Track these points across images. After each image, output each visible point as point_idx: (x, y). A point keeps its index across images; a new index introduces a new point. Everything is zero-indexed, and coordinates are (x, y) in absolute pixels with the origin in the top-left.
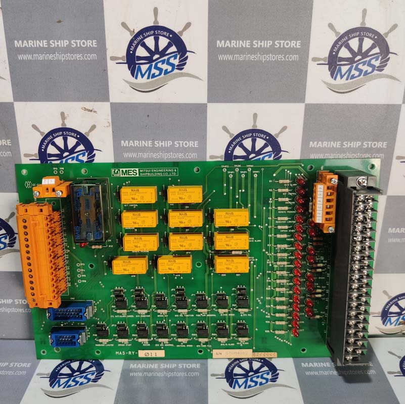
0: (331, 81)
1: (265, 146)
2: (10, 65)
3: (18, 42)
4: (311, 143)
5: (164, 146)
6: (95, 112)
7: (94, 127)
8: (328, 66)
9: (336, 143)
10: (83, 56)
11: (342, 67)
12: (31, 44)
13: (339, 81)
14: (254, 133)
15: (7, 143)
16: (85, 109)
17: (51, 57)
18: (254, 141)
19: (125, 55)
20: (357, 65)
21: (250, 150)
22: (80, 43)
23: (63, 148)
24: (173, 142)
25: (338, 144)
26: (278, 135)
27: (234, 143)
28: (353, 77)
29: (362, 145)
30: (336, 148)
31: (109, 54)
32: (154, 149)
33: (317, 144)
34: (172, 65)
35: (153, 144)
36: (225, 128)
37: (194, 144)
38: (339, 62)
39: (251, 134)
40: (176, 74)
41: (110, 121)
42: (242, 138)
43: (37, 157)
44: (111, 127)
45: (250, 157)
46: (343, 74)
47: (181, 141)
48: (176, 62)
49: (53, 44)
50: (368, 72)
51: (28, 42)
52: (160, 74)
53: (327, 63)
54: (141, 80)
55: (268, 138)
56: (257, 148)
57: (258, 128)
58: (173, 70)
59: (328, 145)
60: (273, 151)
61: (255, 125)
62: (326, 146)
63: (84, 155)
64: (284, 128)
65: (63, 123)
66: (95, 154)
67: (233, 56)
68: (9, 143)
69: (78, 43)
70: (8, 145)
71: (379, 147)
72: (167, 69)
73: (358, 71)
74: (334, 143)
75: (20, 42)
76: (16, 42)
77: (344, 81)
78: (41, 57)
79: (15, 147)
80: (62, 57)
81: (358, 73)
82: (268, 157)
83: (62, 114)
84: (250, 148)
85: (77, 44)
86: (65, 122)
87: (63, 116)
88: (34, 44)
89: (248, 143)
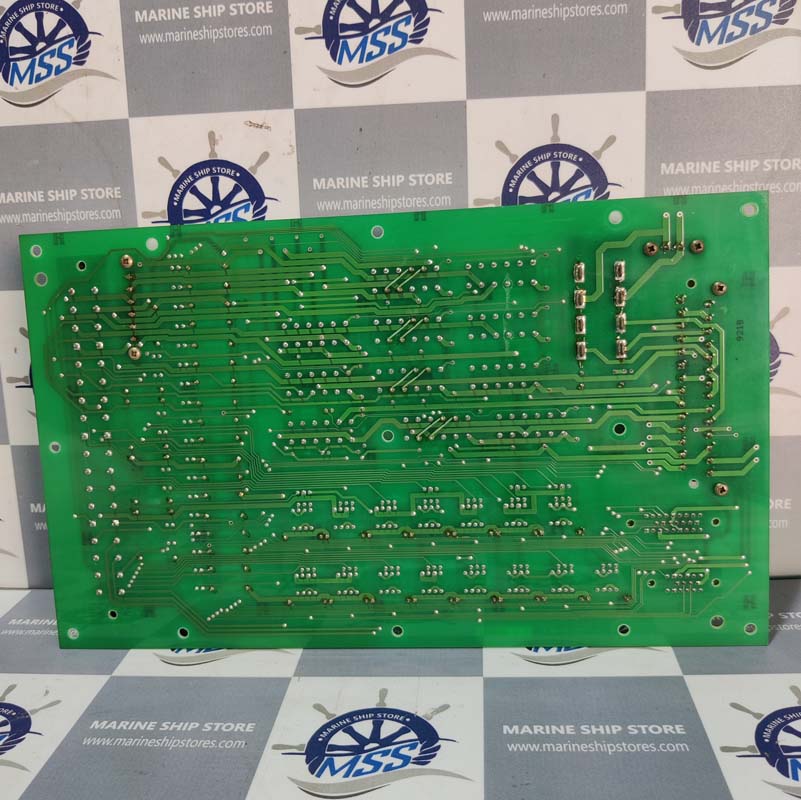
0: (691, 47)
1: (577, 176)
2: (125, 54)
3: (141, 13)
4: (663, 165)
5: (389, 184)
6: (267, 128)
7: (265, 156)
8: (682, 20)
9: (710, 163)
10: (249, 30)
11: (709, 21)
12: (162, 14)
13: (705, 46)
14: (555, 151)
15: (113, 194)
16: (251, 124)
17: (194, 35)
18: (556, 168)
19: (320, 23)
20: (737, 16)
21: (550, 186)
22: (244, 7)
23: (211, 199)
24: (407, 177)
25: (715, 167)
26: (599, 153)
27: (519, 173)
28: (731, 38)
29: (762, 165)
30: (712, 173)
31: (293, 24)
32: (371, 192)
33: (675, 168)
34: (403, 36)
35: (370, 182)
36: (500, 145)
37: (444, 178)
38: (702, 12)
39: (549, 155)
40: (410, 50)
41: (294, 144)
42: (533, 162)
43: (164, 217)
44: (295, 156)
45: (551, 198)
46: (712, 33)
47: (421, 172)
48: (409, 30)
49: (199, 13)
50: (759, 26)
51: (157, 13)
52: (382, 52)
53: (680, 15)
54: (348, 66)
55: (581, 159)
56: (562, 181)
57: (562, 142)
58: (403, 44)
59: (695, 168)
60: (593, 185)
61: (555, 136)
62: (693, 172)
63: (247, 210)
64: (611, 140)
65: (213, 152)
66: (266, 207)
67: (510, 13)
68: (116, 192)
69: (241, 9)
70: (116, 197)
71: (794, 168)
72: (393, 44)
73: (739, 26)
74: (707, 164)
75: (145, 13)
76: (137, 13)
77: (714, 45)
78: (178, 37)
79: (127, 200)
80: (214, 34)
81: (740, 29)
82: (584, 196)
83: (211, 135)
84: (548, 182)
85: (239, 11)
86: (216, 151)
87: (212, 138)
88: (166, 15)
89: (544, 172)
